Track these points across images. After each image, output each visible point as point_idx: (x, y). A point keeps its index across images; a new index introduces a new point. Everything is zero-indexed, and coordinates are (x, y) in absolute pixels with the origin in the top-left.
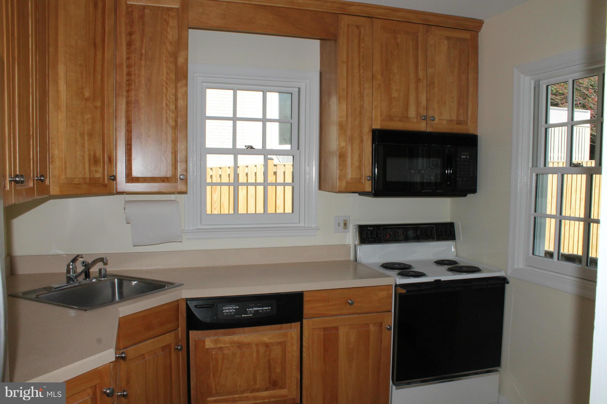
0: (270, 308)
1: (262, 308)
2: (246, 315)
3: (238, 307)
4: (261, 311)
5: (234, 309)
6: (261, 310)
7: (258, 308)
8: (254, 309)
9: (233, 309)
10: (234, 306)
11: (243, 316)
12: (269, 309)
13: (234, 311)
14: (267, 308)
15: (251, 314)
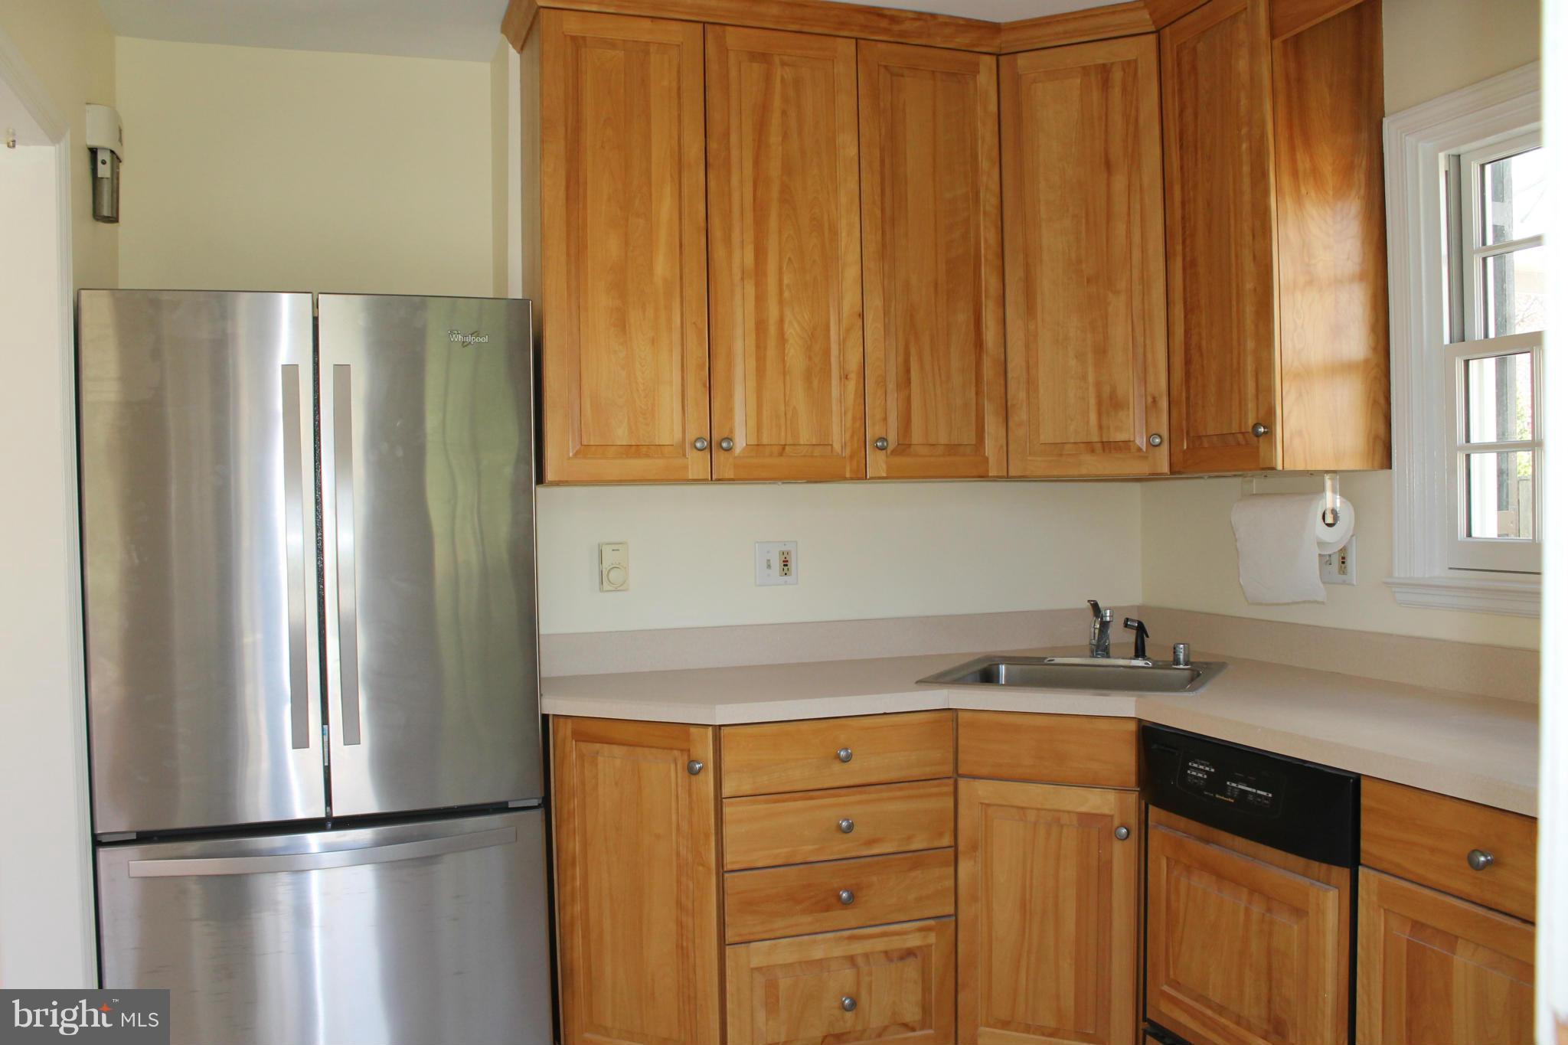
0: (1270, 795)
1: (1254, 791)
2: (1223, 798)
3: (1213, 770)
4: (1251, 798)
5: (1207, 773)
6: (1251, 793)
7: (1247, 786)
8: (1240, 787)
9: (1204, 771)
10: (1208, 763)
11: (1217, 796)
12: (1266, 798)
13: (1205, 777)
14: (1265, 794)
15: (1232, 798)
